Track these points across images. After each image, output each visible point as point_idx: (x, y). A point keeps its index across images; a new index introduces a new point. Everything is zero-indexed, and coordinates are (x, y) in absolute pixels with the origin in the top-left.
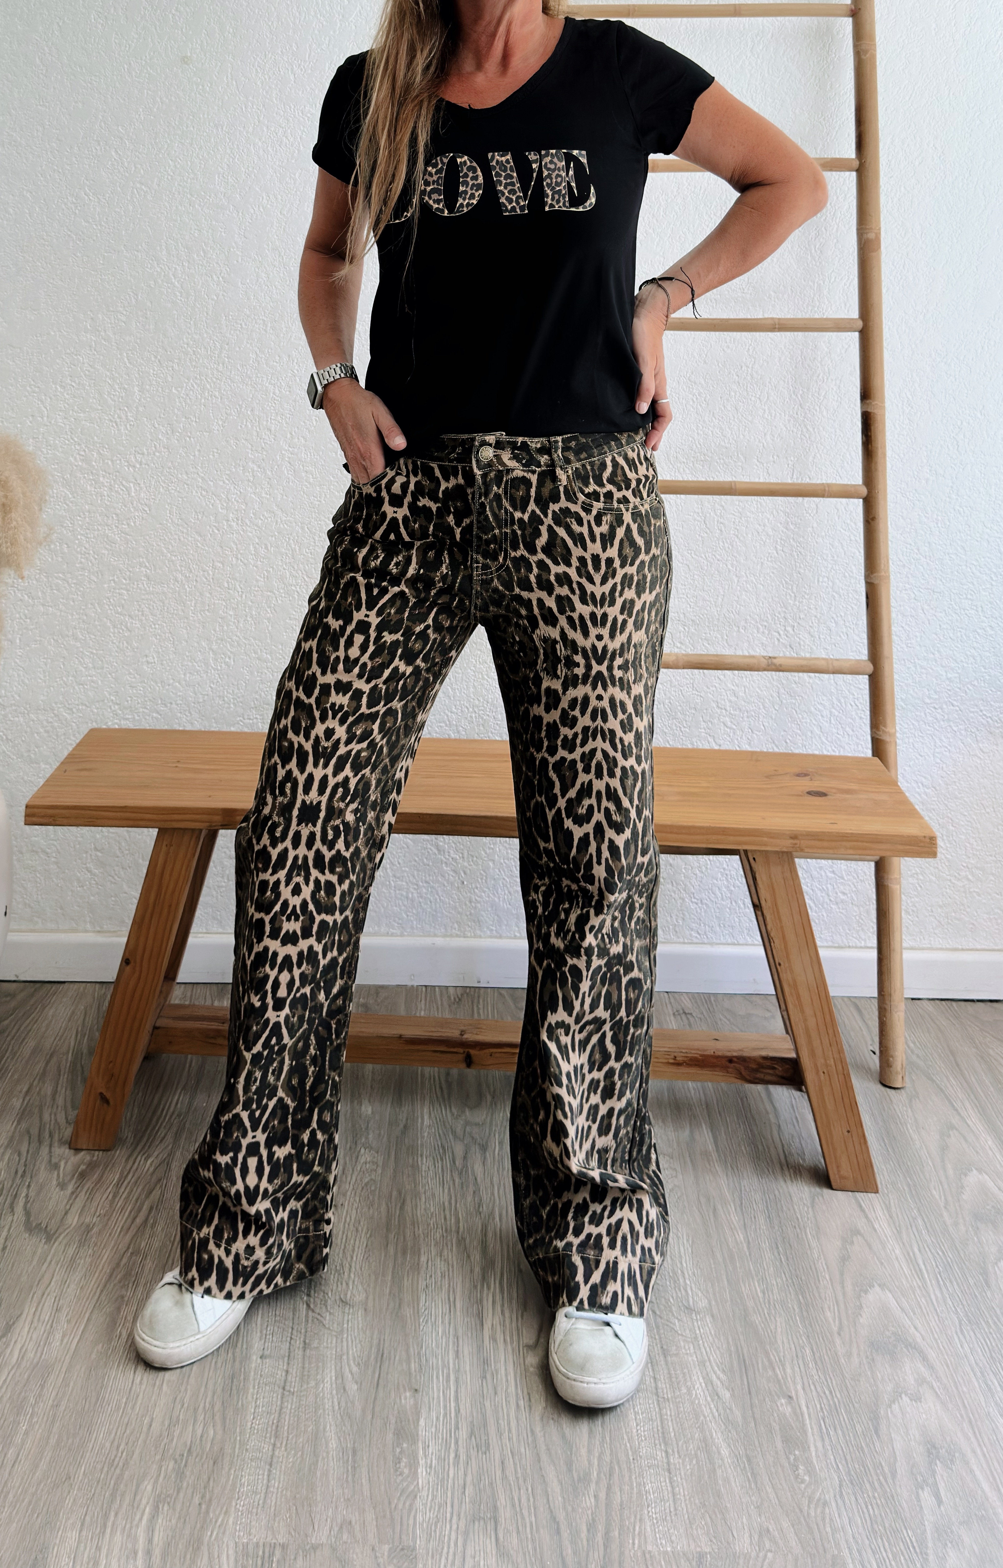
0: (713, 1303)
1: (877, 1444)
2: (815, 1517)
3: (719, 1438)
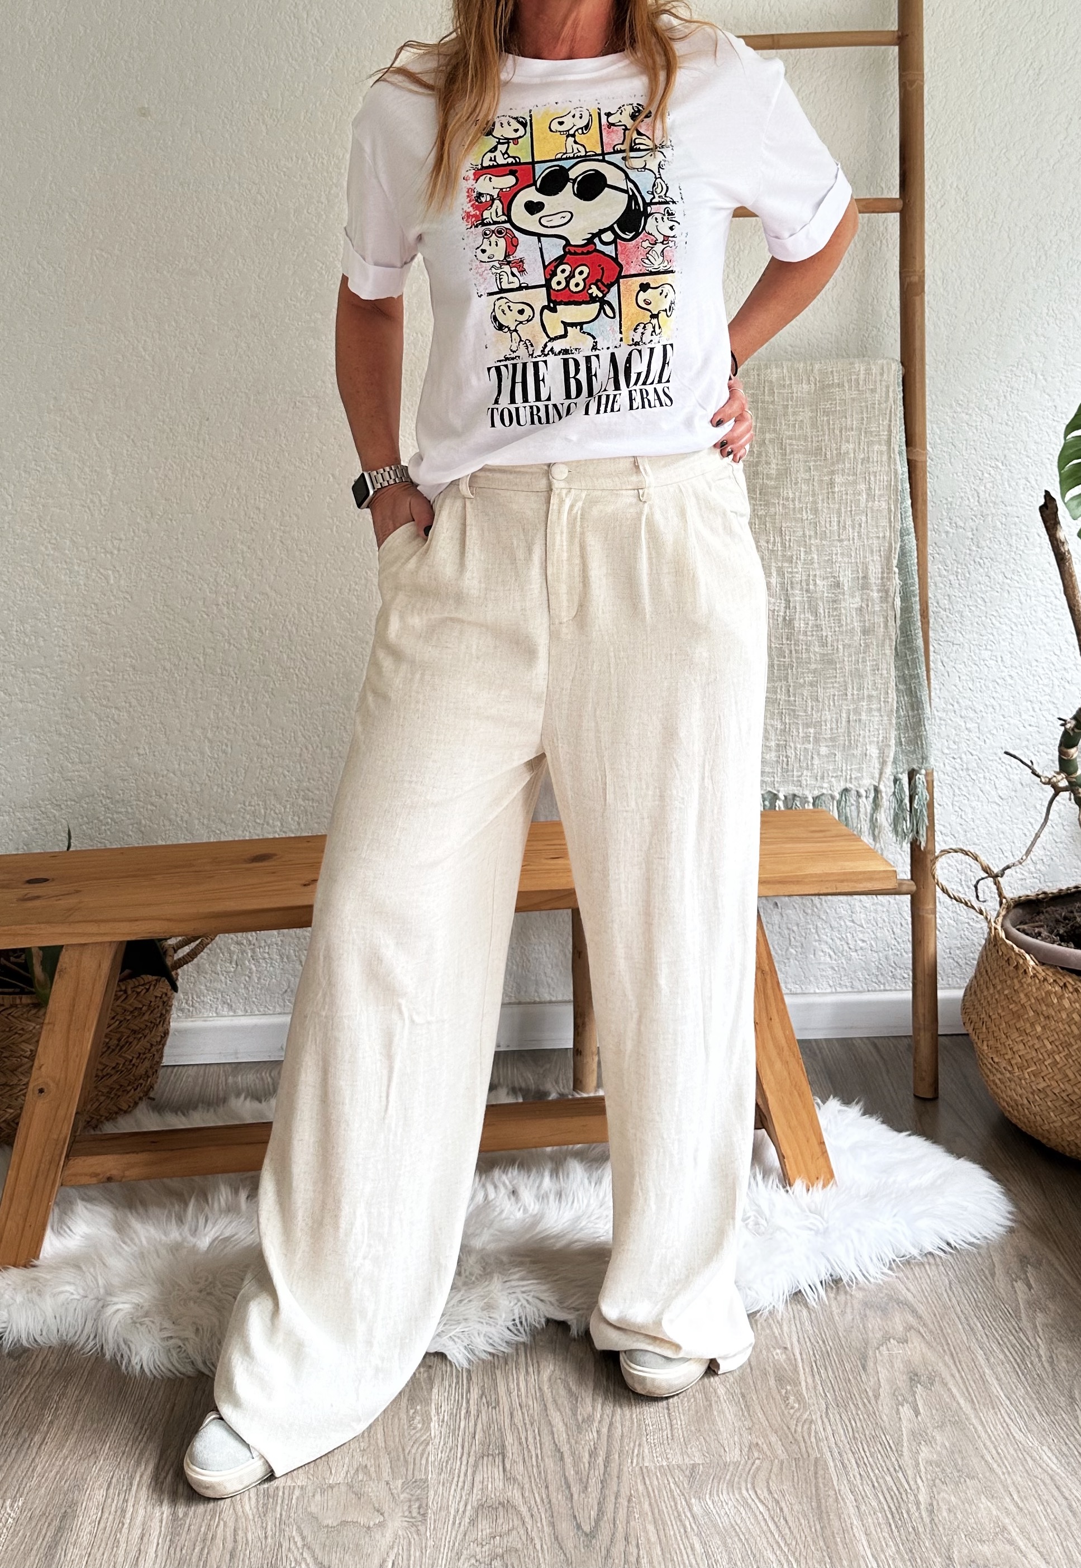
1: (864, 1376)
2: (802, 1432)
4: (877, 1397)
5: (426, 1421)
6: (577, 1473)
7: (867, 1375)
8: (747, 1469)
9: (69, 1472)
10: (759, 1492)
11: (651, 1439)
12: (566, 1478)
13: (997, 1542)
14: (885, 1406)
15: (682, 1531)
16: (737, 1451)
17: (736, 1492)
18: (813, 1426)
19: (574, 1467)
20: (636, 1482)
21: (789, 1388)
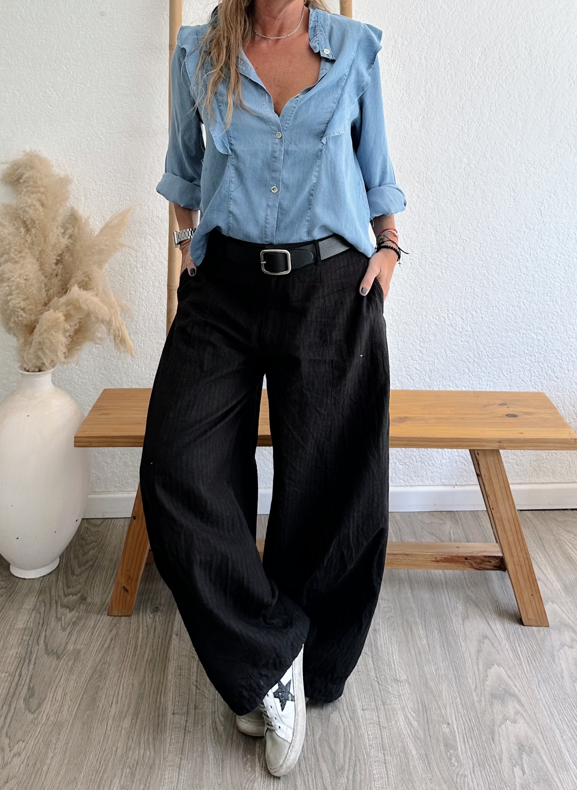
0: (410, 677)
1: (493, 745)
2: (460, 783)
3: (411, 747)
4: (501, 760)
7: (495, 744)
14: (505, 767)
18: (466, 779)
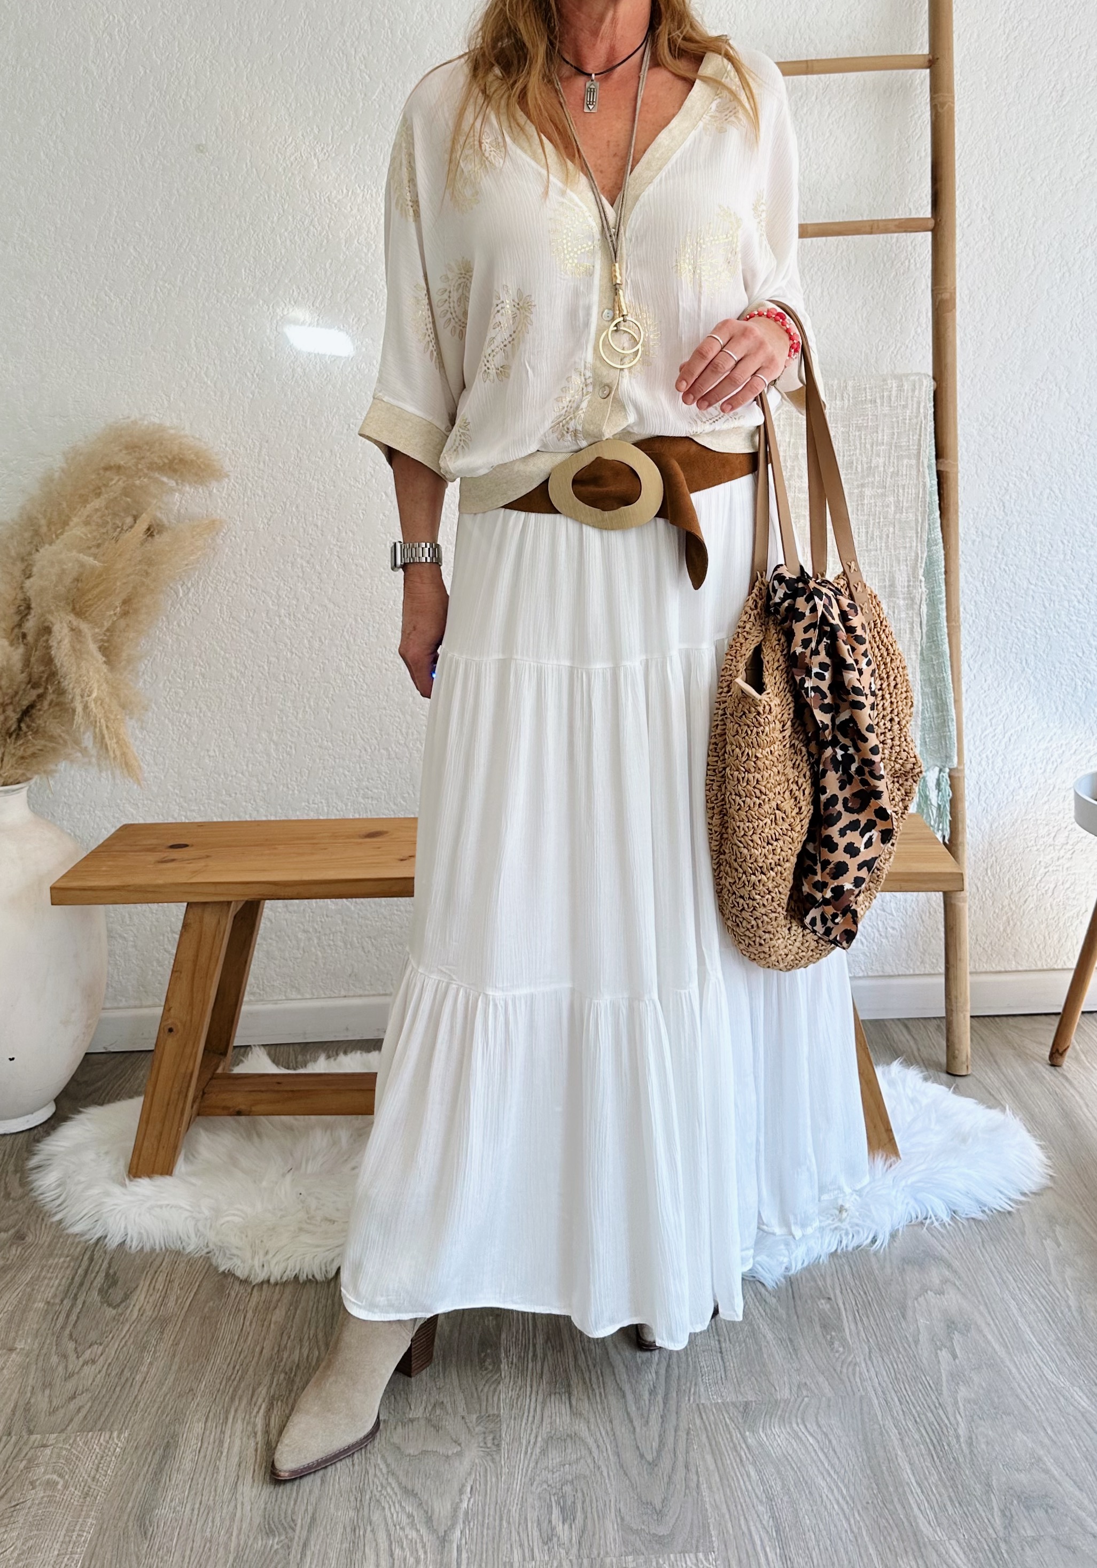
1: (904, 1323)
2: (848, 1373)
4: (917, 1342)
5: (497, 1363)
6: (638, 1409)
7: (908, 1322)
8: (797, 1406)
9: (170, 1407)
10: (809, 1426)
11: (706, 1378)
12: (628, 1414)
13: (1033, 1471)
14: (924, 1351)
15: (738, 1460)
16: (787, 1391)
17: (787, 1426)
18: (858, 1369)
19: (635, 1403)
20: (694, 1418)
21: (833, 1333)
